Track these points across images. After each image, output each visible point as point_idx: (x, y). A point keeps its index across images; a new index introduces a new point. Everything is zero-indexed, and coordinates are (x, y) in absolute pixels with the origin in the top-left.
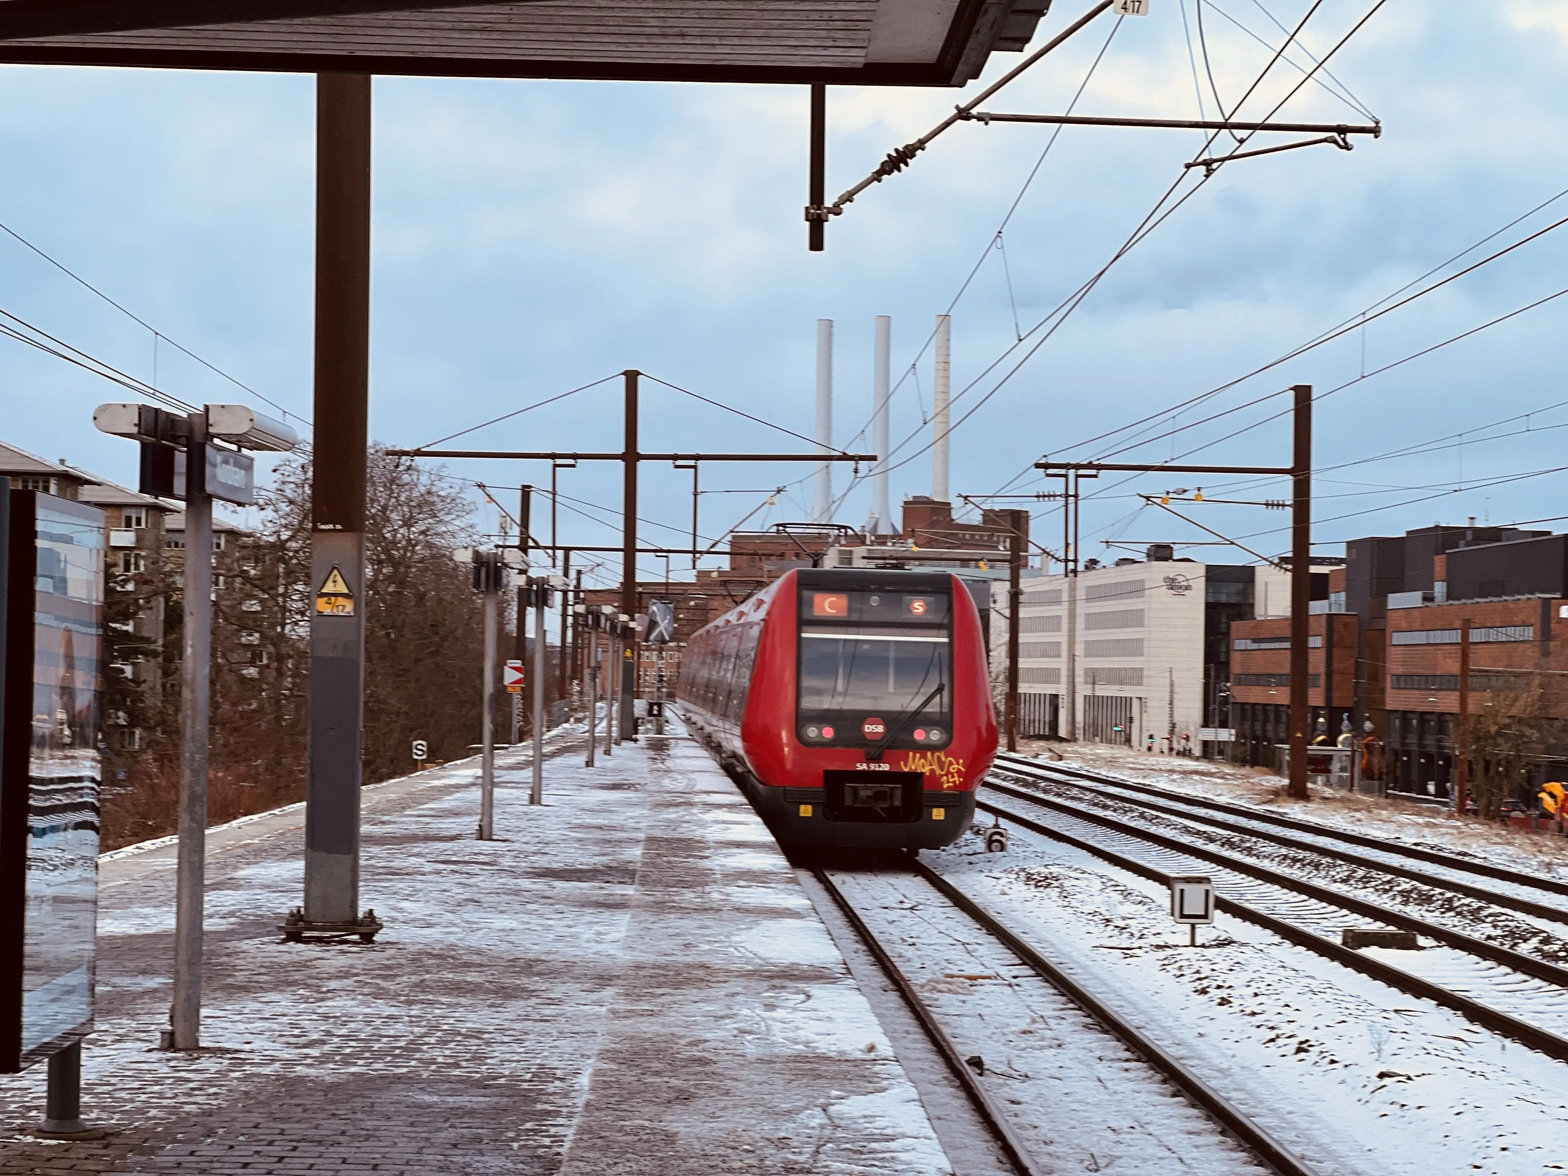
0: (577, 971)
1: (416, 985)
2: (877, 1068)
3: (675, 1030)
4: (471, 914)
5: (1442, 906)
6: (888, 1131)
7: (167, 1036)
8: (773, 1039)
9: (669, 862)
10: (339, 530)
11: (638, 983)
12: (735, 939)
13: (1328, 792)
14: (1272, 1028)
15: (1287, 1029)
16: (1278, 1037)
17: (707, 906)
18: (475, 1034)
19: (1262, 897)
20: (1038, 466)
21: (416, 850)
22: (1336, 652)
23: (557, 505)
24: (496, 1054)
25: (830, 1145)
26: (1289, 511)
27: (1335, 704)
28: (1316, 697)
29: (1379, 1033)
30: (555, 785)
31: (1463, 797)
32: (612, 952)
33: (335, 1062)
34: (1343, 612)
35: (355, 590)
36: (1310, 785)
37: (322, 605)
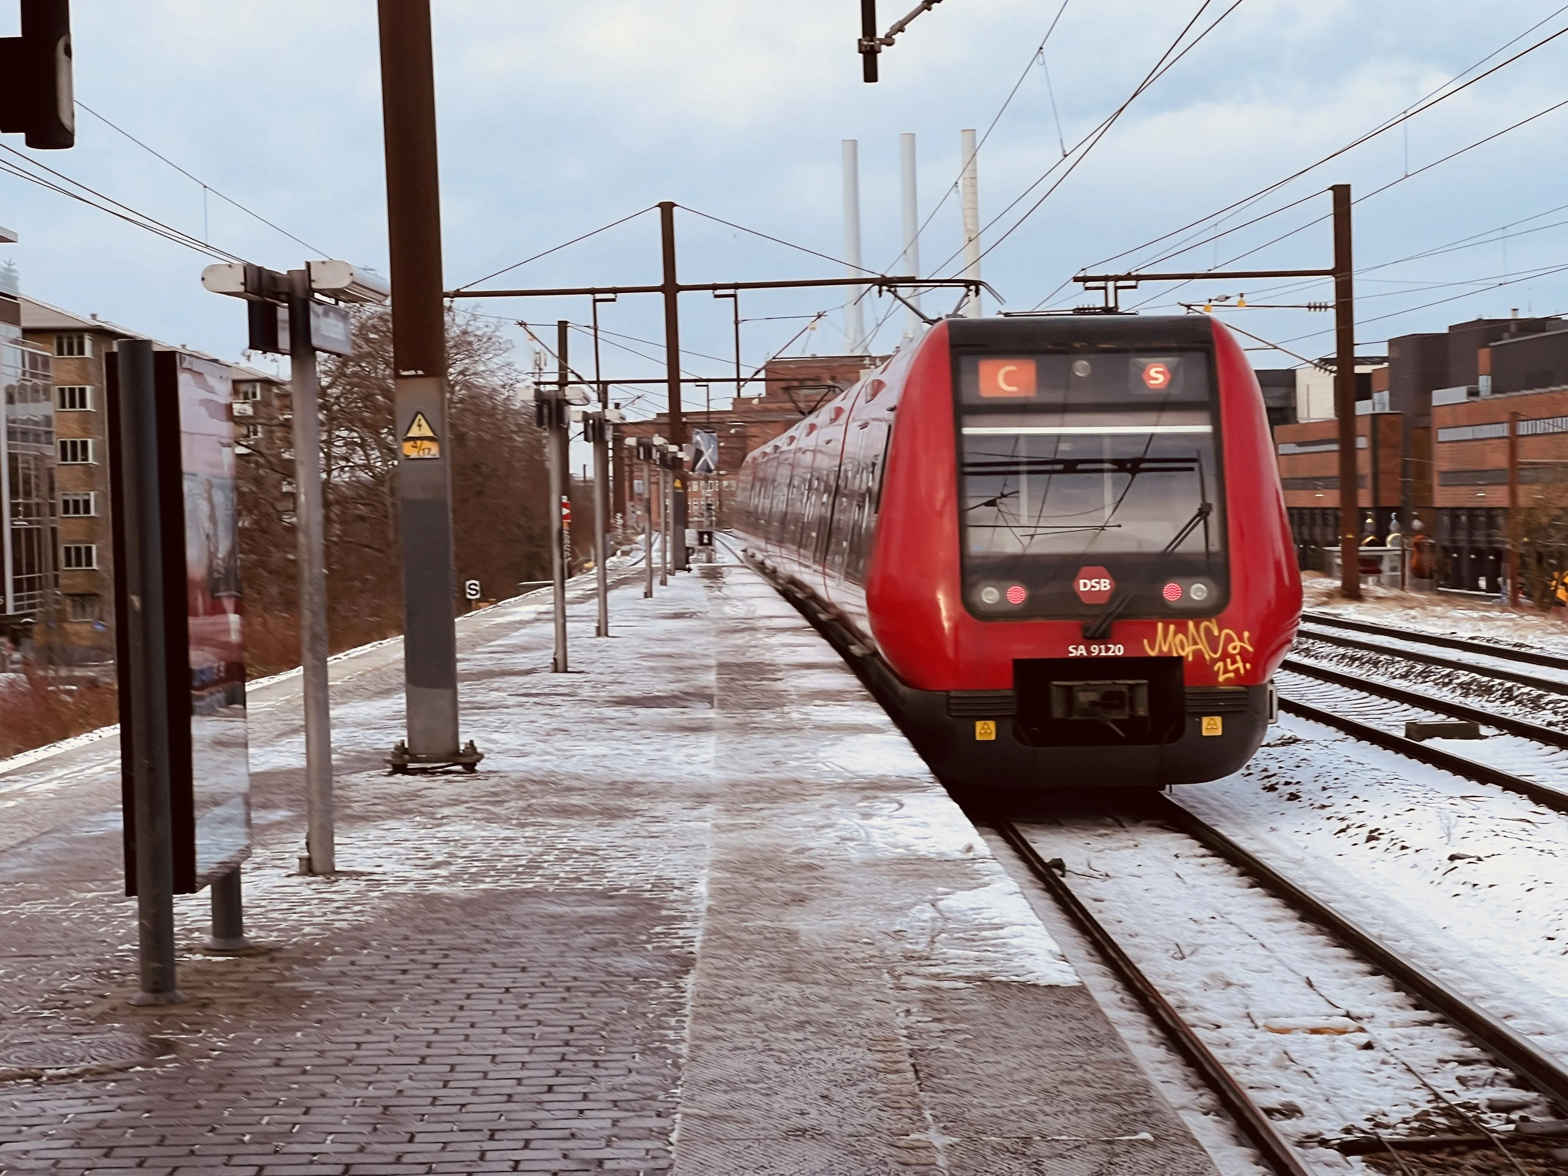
0: (674, 791)
1: (524, 809)
2: (977, 866)
3: (780, 841)
4: (561, 742)
5: (1502, 696)
6: (996, 921)
7: (305, 862)
8: (874, 844)
9: (744, 686)
10: (421, 376)
11: (735, 799)
12: (821, 754)
13: (1381, 592)
14: (1343, 819)
15: (1357, 819)
16: (1348, 827)
17: (789, 725)
18: (592, 851)
19: (1323, 697)
20: (1076, 279)
21: (495, 685)
22: (1382, 452)
23: (599, 341)
24: (613, 868)
25: (944, 935)
26: (1332, 312)
27: (1384, 503)
28: (1364, 499)
29: (1448, 818)
30: (618, 617)
31: (1515, 590)
32: (705, 772)
33: (464, 880)
34: (1387, 410)
35: (439, 434)
36: (1362, 586)
37: (408, 449)
